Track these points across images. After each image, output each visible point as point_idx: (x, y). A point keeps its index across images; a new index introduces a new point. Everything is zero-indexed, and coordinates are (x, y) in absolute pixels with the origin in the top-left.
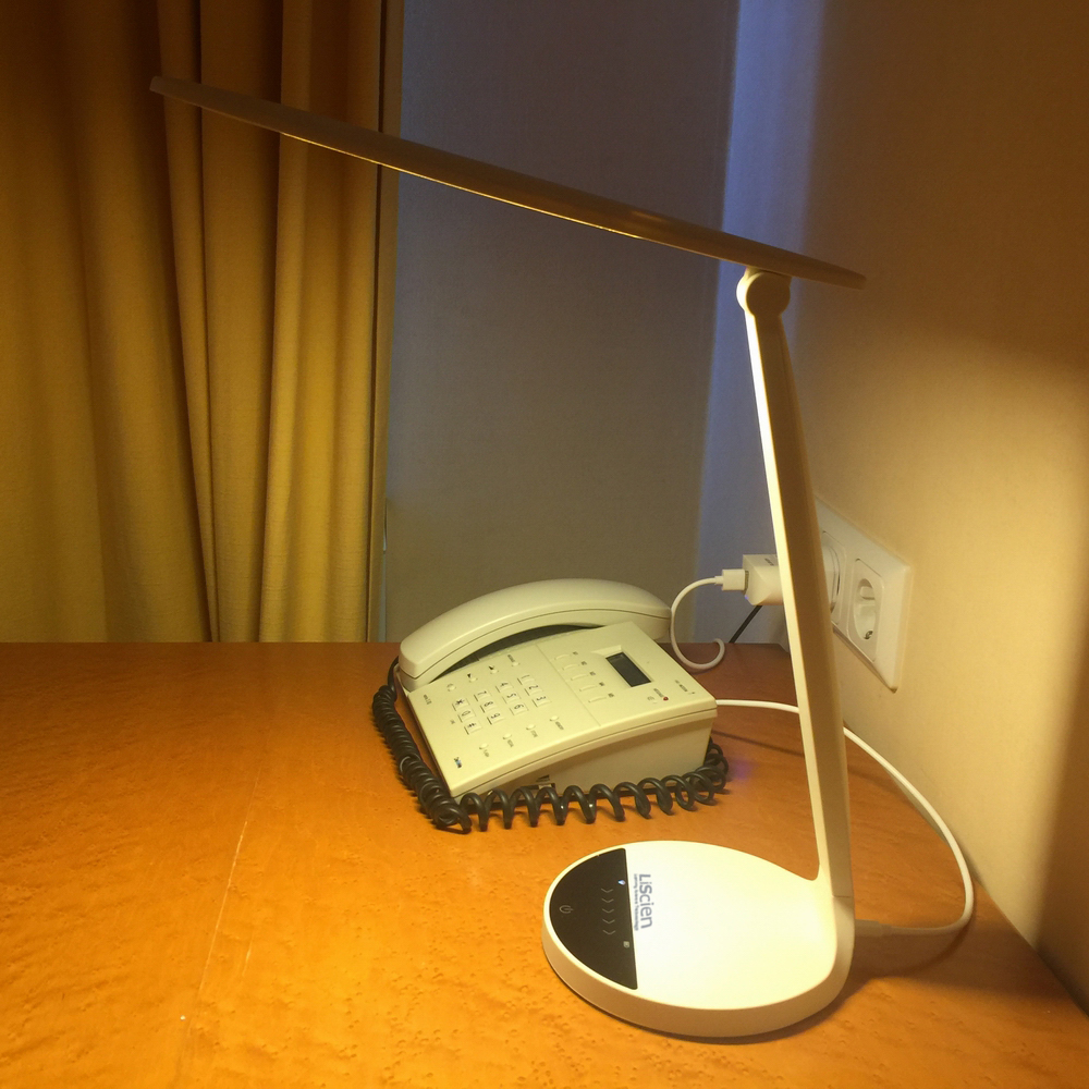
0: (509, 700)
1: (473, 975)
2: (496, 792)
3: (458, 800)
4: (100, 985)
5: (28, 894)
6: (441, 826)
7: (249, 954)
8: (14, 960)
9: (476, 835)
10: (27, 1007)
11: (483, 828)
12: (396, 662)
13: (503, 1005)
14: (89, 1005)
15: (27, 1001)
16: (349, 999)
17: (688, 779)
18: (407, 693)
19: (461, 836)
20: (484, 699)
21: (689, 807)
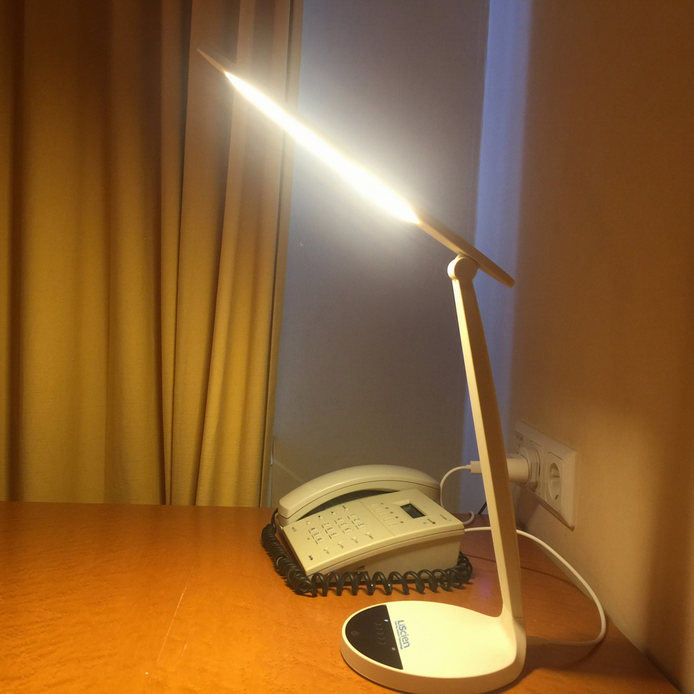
0: (341, 527)
1: (315, 661)
2: (333, 574)
3: (310, 578)
4: (99, 657)
5: (60, 615)
6: (299, 593)
7: (185, 647)
8: (51, 644)
9: (319, 598)
10: (58, 665)
11: (324, 594)
12: (277, 511)
13: (333, 675)
14: (93, 666)
15: (59, 663)
16: (243, 669)
17: (448, 573)
18: (282, 528)
19: (311, 598)
20: (326, 527)
21: (448, 589)
